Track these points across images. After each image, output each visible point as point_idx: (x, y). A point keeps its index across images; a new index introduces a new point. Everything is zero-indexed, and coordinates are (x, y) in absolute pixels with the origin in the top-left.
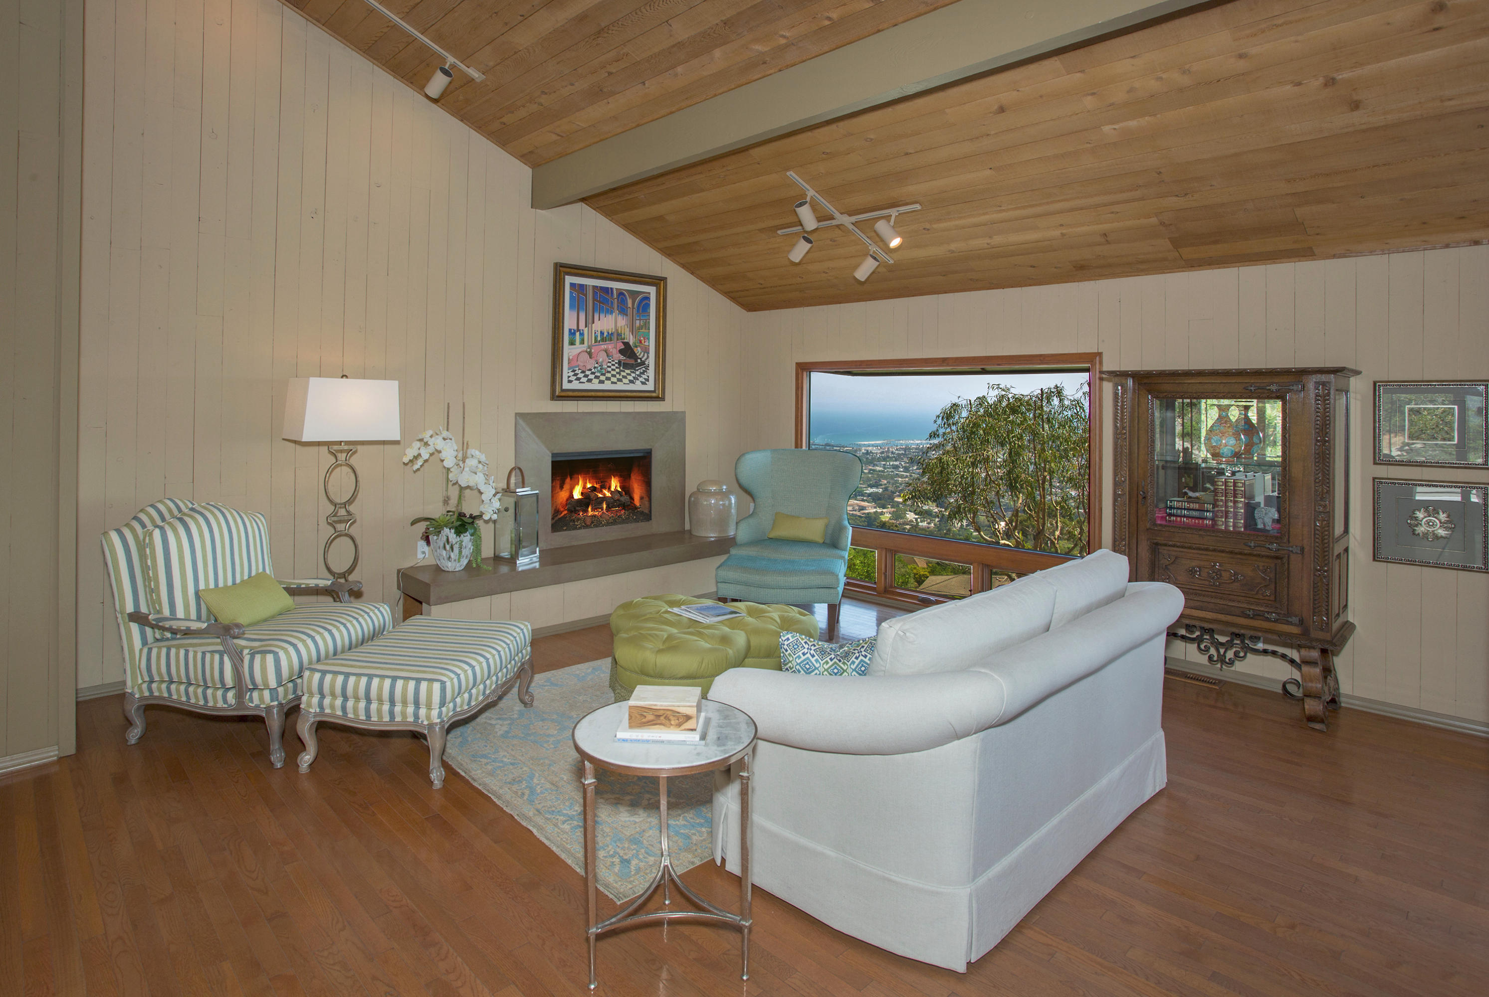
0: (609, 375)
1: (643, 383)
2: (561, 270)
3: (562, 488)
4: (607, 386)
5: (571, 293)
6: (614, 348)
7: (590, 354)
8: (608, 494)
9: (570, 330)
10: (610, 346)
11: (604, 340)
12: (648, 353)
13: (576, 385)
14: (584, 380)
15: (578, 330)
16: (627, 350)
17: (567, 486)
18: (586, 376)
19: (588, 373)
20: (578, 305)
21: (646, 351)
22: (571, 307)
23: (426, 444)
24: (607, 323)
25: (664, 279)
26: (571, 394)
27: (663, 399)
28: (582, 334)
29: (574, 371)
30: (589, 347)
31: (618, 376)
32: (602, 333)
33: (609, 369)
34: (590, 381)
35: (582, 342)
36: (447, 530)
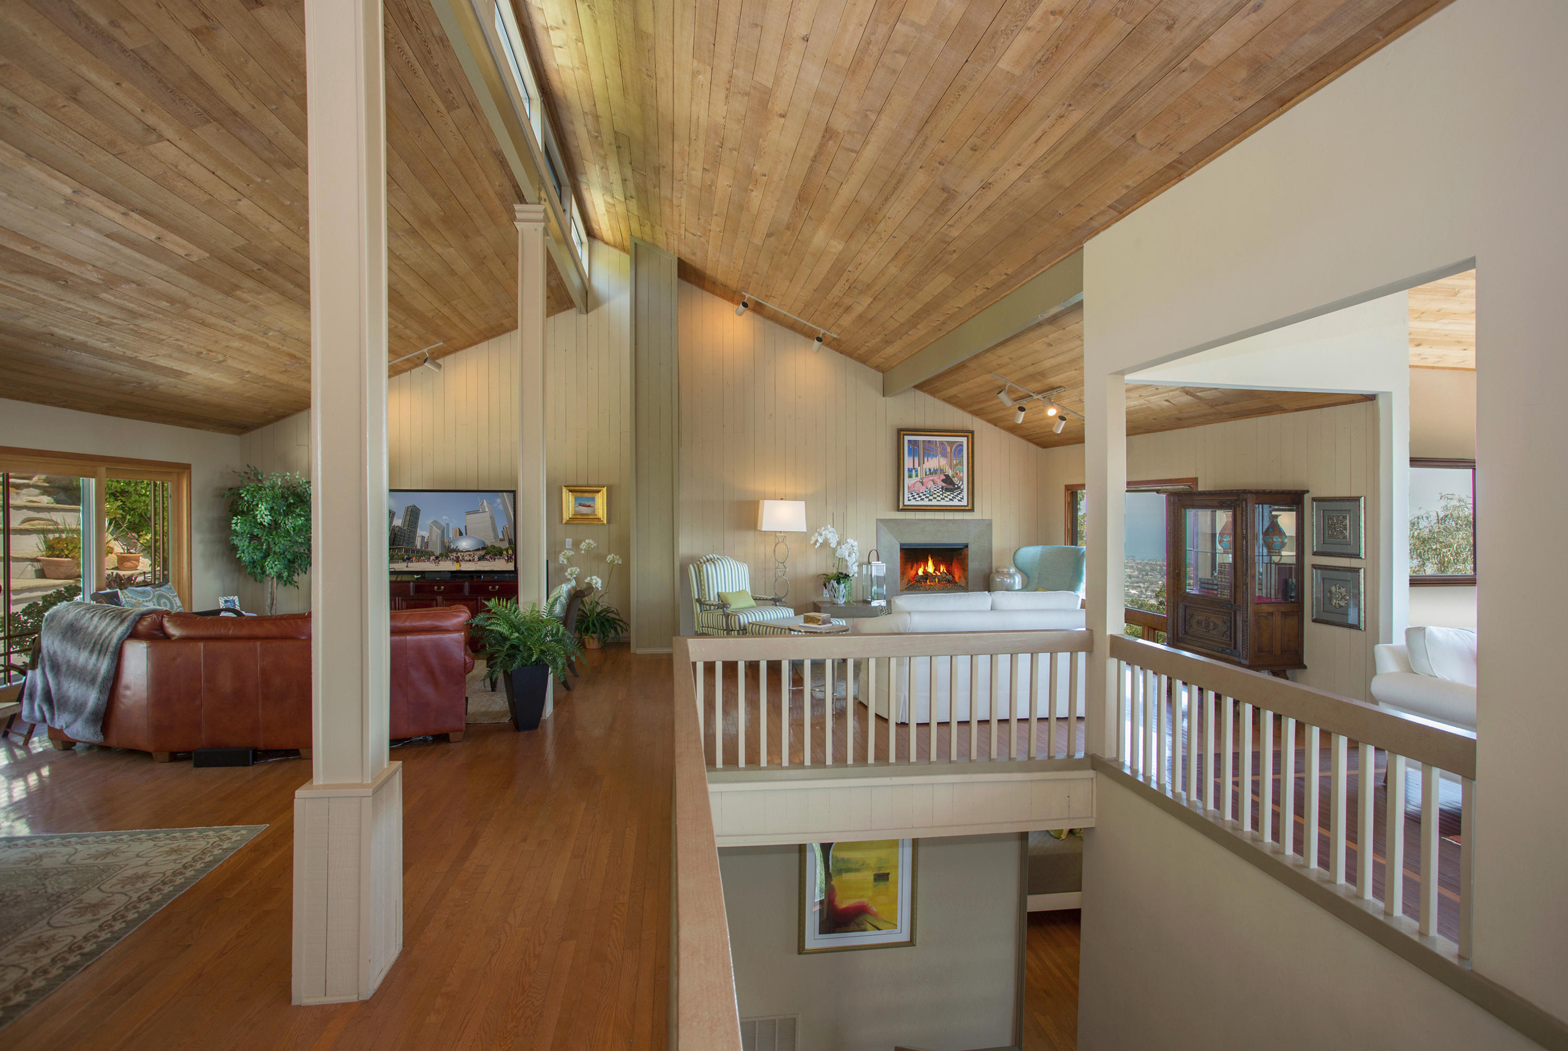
0: (935, 496)
1: (959, 500)
2: (901, 432)
3: (912, 569)
4: (934, 502)
5: (909, 446)
6: (939, 479)
7: (922, 483)
8: (939, 574)
9: (909, 469)
10: (935, 478)
11: (931, 474)
12: (963, 481)
13: (913, 502)
14: (919, 499)
15: (914, 468)
16: (948, 480)
17: (914, 568)
18: (920, 497)
19: (921, 495)
20: (913, 452)
21: (961, 479)
22: (909, 454)
23: (821, 535)
24: (932, 463)
25: (972, 432)
26: (909, 508)
27: (972, 510)
28: (916, 471)
29: (912, 494)
30: (921, 479)
31: (941, 496)
32: (930, 470)
33: (935, 492)
34: (922, 499)
35: (917, 476)
36: (832, 581)
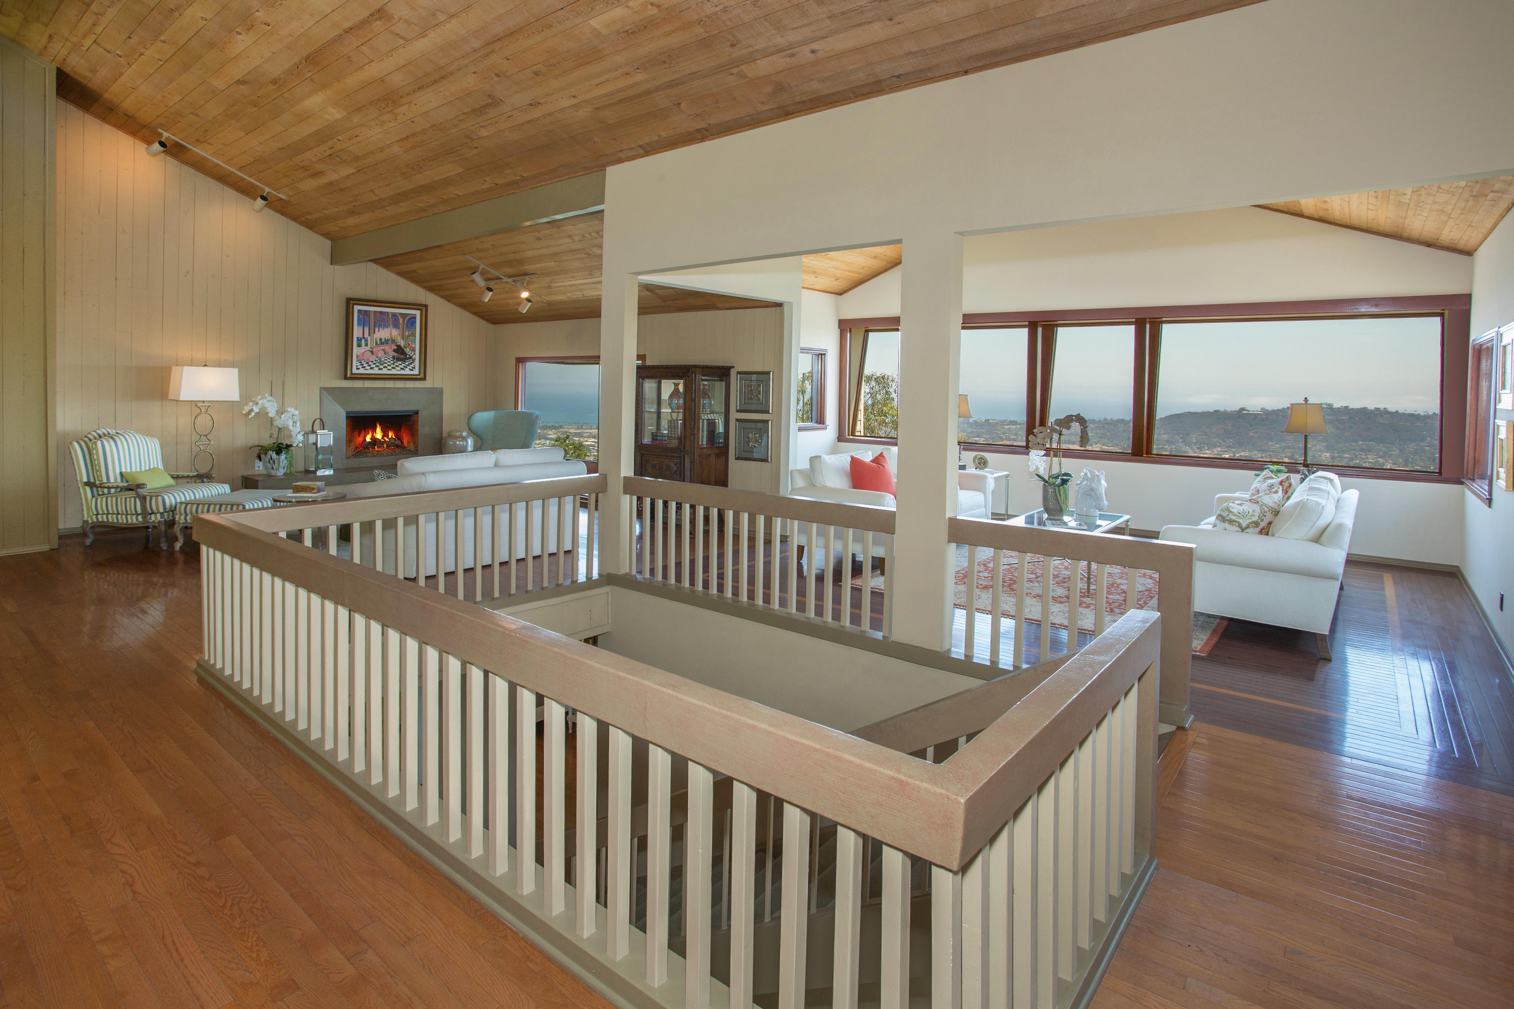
0: (386, 365)
1: (411, 370)
2: (350, 302)
4: (385, 371)
5: (358, 316)
6: (390, 349)
7: (372, 352)
8: (387, 440)
9: (358, 338)
10: (387, 348)
11: (382, 343)
12: (415, 351)
13: (362, 371)
14: (369, 368)
15: (364, 338)
16: (399, 350)
17: (360, 435)
18: (370, 365)
19: (370, 363)
20: (363, 323)
21: (413, 350)
22: (359, 324)
23: (257, 404)
24: (384, 333)
25: (426, 306)
26: (358, 376)
27: (424, 379)
28: (366, 341)
29: (361, 362)
30: (371, 348)
31: (392, 365)
32: (381, 340)
33: (386, 362)
34: (372, 368)
35: (366, 345)
36: (270, 452)
